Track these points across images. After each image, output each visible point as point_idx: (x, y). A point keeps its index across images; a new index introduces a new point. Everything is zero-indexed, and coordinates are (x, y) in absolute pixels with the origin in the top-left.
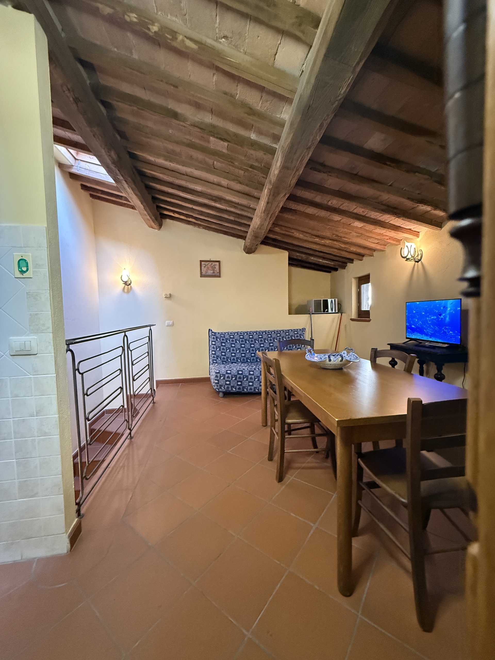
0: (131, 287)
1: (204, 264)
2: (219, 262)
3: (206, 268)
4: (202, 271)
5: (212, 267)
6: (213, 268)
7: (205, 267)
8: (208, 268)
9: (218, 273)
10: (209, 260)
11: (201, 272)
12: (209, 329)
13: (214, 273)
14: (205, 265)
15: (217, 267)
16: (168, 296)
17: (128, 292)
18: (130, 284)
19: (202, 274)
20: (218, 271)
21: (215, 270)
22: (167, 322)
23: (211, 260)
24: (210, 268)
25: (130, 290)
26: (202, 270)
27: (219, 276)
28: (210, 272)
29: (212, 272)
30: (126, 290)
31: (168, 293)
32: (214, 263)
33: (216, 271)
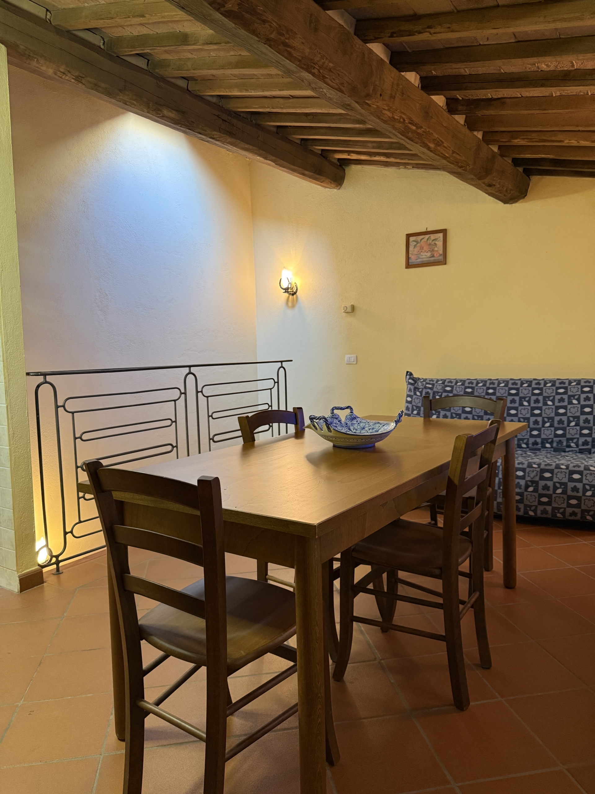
0: (297, 297)
1: (414, 241)
2: (444, 232)
3: (416, 250)
4: (410, 256)
5: (430, 244)
6: (432, 247)
7: (415, 246)
8: (422, 248)
9: (441, 255)
10: (425, 230)
11: (408, 258)
12: (407, 372)
13: (433, 256)
14: (415, 243)
15: (440, 244)
16: (349, 310)
17: (293, 306)
18: (295, 293)
19: (410, 261)
20: (441, 252)
21: (436, 249)
22: (347, 356)
23: (429, 230)
24: (426, 248)
25: (295, 302)
26: (410, 252)
27: (443, 262)
28: (425, 256)
29: (429, 254)
30: (290, 304)
31: (349, 305)
32: (433, 236)
33: (437, 251)
